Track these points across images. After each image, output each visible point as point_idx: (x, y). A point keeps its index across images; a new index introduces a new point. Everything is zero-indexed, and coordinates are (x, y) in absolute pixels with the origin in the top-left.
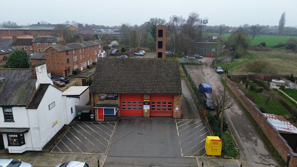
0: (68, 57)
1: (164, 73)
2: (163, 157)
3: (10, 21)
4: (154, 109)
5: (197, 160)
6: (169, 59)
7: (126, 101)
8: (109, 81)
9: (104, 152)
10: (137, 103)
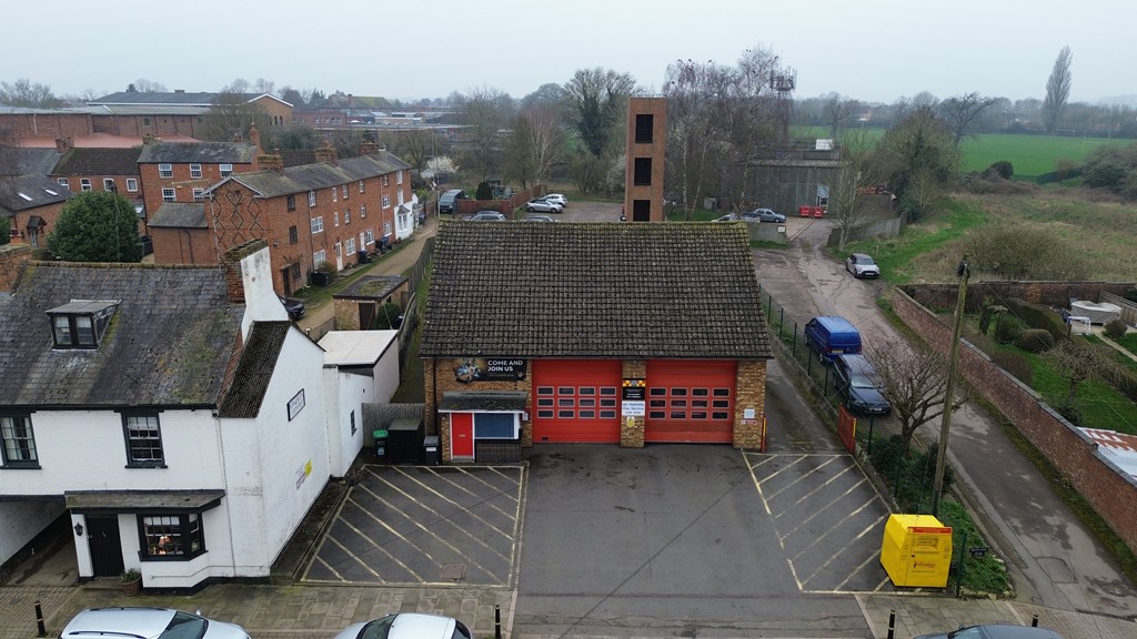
0: (293, 219)
1: (693, 279)
2: (730, 597)
3: (25, 78)
4: (662, 415)
5: (862, 605)
6: (708, 227)
7: (556, 386)
8: (488, 310)
9: (504, 580)
10: (598, 395)
